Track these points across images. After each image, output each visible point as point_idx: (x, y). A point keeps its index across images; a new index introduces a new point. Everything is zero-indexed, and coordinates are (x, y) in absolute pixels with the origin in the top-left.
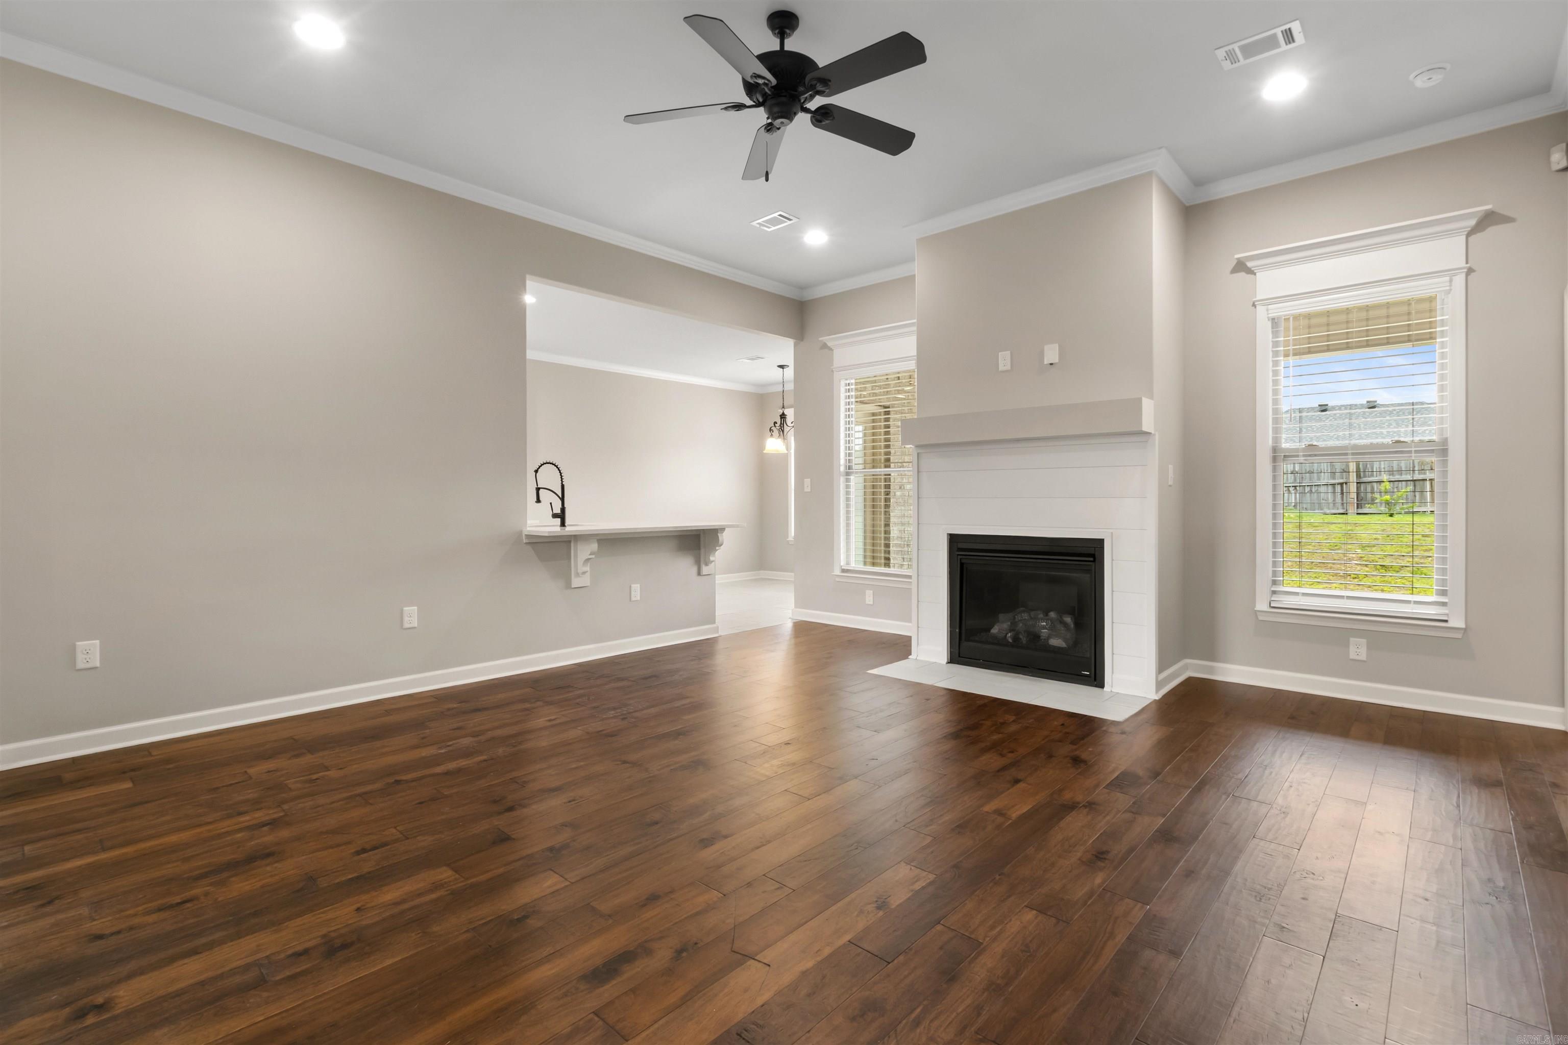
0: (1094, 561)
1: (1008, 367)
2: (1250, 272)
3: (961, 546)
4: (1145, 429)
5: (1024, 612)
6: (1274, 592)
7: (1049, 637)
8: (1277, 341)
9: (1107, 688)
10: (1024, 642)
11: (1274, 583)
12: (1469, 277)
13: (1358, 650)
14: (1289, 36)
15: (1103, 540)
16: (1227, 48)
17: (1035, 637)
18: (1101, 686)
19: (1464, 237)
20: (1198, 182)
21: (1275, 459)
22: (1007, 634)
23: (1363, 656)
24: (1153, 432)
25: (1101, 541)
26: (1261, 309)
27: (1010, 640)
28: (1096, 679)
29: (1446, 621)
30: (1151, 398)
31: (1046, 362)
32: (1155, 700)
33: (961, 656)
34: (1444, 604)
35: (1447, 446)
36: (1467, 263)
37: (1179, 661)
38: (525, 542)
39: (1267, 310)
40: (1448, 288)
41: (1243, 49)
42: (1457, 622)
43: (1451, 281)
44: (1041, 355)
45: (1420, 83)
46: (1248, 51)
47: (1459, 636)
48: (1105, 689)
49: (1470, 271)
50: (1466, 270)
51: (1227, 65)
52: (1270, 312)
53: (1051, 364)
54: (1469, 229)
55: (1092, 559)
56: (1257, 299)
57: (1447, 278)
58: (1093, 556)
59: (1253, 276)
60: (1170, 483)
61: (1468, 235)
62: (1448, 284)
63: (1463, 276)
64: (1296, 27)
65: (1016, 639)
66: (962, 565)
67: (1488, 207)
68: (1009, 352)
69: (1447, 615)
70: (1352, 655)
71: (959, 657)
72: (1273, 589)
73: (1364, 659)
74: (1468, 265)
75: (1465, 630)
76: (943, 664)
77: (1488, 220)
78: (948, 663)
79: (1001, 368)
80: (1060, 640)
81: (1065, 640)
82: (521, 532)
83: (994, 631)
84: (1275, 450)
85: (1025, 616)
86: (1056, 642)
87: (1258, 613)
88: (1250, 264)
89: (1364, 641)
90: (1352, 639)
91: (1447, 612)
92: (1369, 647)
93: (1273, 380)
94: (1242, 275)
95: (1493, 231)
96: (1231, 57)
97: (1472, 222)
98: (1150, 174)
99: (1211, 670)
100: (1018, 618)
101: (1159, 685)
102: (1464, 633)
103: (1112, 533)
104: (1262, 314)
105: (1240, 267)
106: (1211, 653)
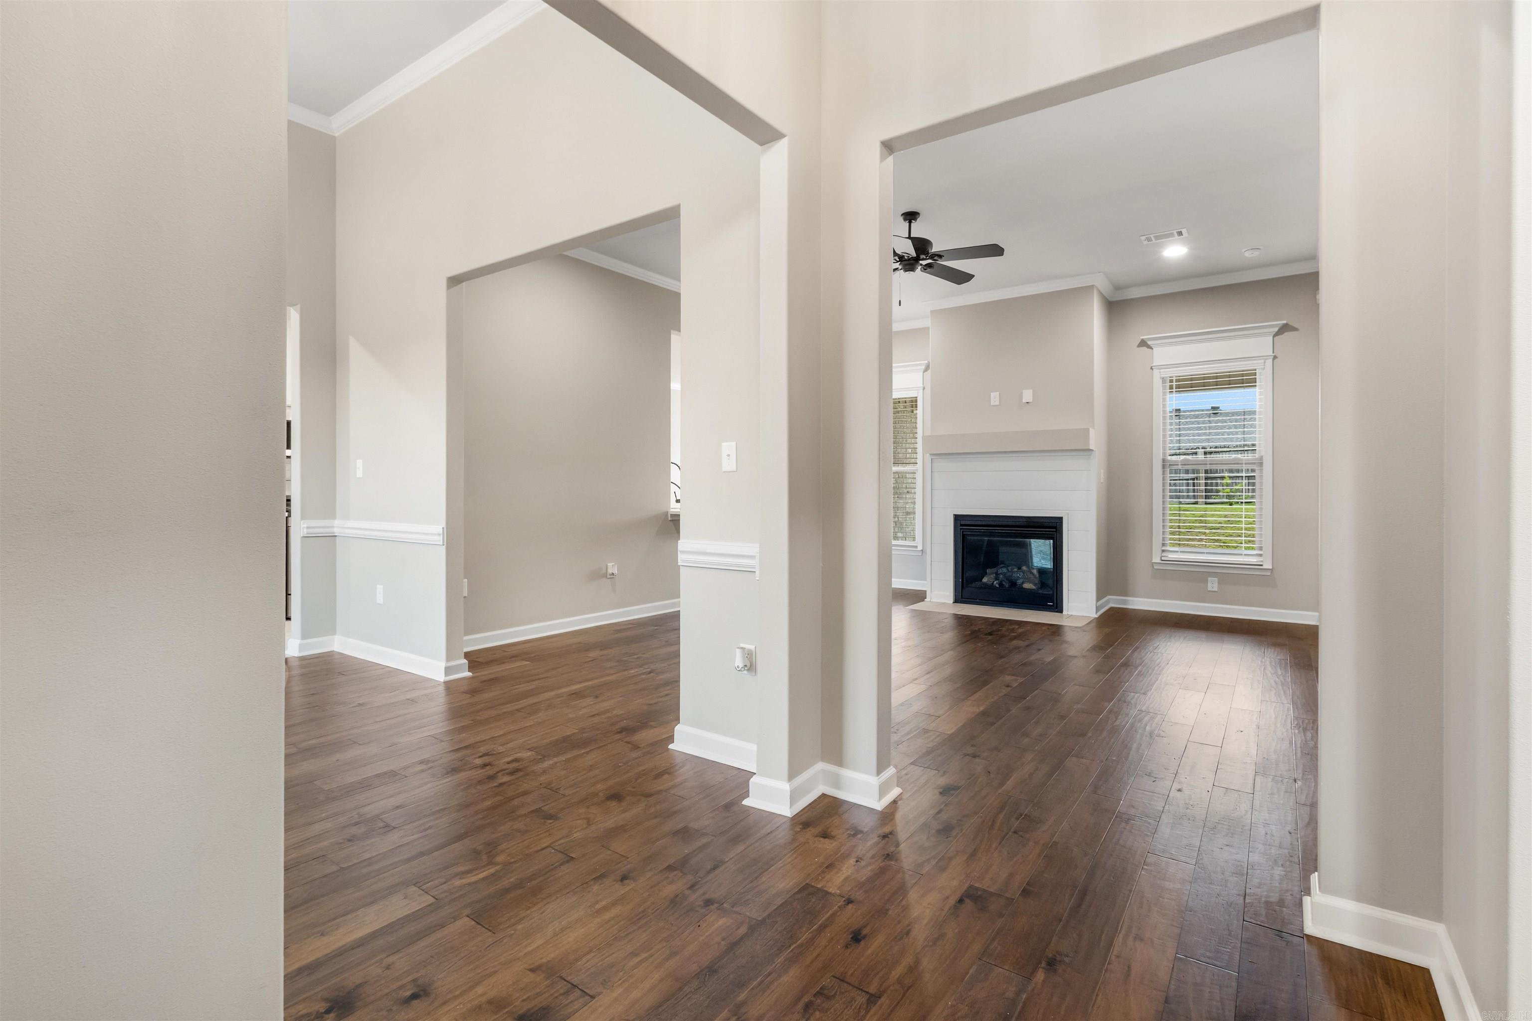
0: (1056, 532)
1: (997, 403)
2: (1149, 347)
3: (963, 523)
4: (1091, 448)
5: (1003, 567)
6: (1163, 551)
7: (1023, 583)
8: (1165, 392)
9: (1065, 612)
10: (1007, 586)
11: (1163, 545)
12: (1275, 361)
13: (1213, 585)
14: (1180, 234)
15: (1062, 517)
16: (1147, 236)
17: (1013, 584)
18: (1061, 611)
19: (1272, 337)
20: (1118, 288)
21: (1164, 467)
22: (994, 582)
23: (1216, 589)
24: (1094, 449)
25: (1061, 519)
26: (1156, 371)
27: (997, 586)
28: (1058, 608)
29: (1262, 565)
30: (1094, 428)
31: (1024, 401)
32: (1096, 618)
33: (963, 597)
34: (1260, 555)
35: (1262, 460)
36: (1273, 353)
37: (1105, 596)
38: (669, 519)
39: (1160, 372)
40: (1263, 367)
41: (1155, 237)
42: (1268, 565)
43: (1265, 363)
44: (1021, 396)
45: (1247, 254)
46: (1157, 238)
47: (1269, 574)
48: (1063, 613)
49: (1275, 357)
50: (1272, 357)
51: (1146, 242)
52: (1161, 374)
53: (1027, 403)
54: (1274, 333)
55: (1055, 530)
56: (1154, 365)
57: (1263, 361)
58: (1055, 528)
59: (1151, 350)
60: (1102, 481)
61: (1274, 336)
62: (1263, 364)
63: (1271, 360)
64: (1184, 231)
65: (1001, 585)
66: (963, 535)
67: (1285, 322)
68: (998, 393)
69: (1262, 561)
70: (1210, 589)
71: (962, 598)
72: (1163, 549)
73: (1217, 590)
74: (1274, 354)
75: (1272, 570)
76: (949, 604)
77: (1285, 329)
78: (953, 603)
79: (992, 403)
80: (1031, 584)
81: (1035, 584)
82: (667, 512)
83: (985, 580)
84: (1164, 461)
85: (1004, 570)
86: (1027, 586)
87: (1154, 564)
88: (1149, 343)
89: (1216, 579)
90: (1209, 579)
91: (1262, 560)
92: (1219, 583)
93: (1163, 417)
94: (1145, 348)
95: (1287, 335)
96: (1149, 240)
97: (1276, 329)
98: (1093, 286)
99: (1125, 602)
100: (1000, 571)
101: (1097, 609)
102: (1271, 573)
103: (1068, 513)
104: (1157, 375)
105: (1143, 344)
106: (1124, 590)
